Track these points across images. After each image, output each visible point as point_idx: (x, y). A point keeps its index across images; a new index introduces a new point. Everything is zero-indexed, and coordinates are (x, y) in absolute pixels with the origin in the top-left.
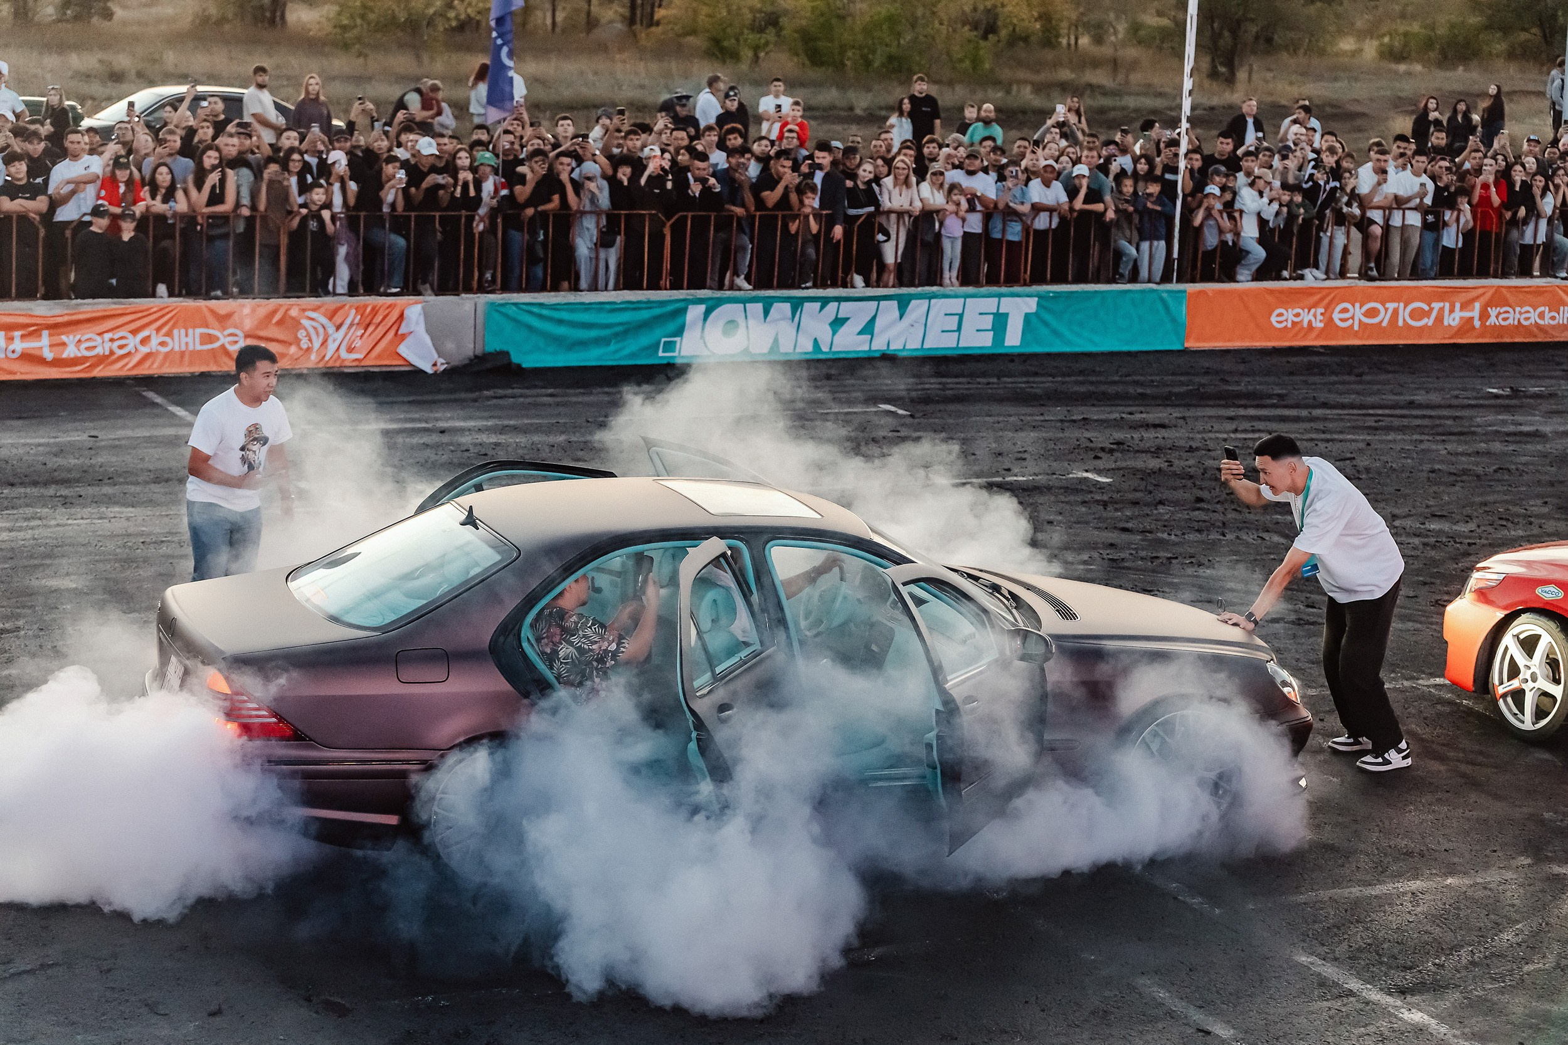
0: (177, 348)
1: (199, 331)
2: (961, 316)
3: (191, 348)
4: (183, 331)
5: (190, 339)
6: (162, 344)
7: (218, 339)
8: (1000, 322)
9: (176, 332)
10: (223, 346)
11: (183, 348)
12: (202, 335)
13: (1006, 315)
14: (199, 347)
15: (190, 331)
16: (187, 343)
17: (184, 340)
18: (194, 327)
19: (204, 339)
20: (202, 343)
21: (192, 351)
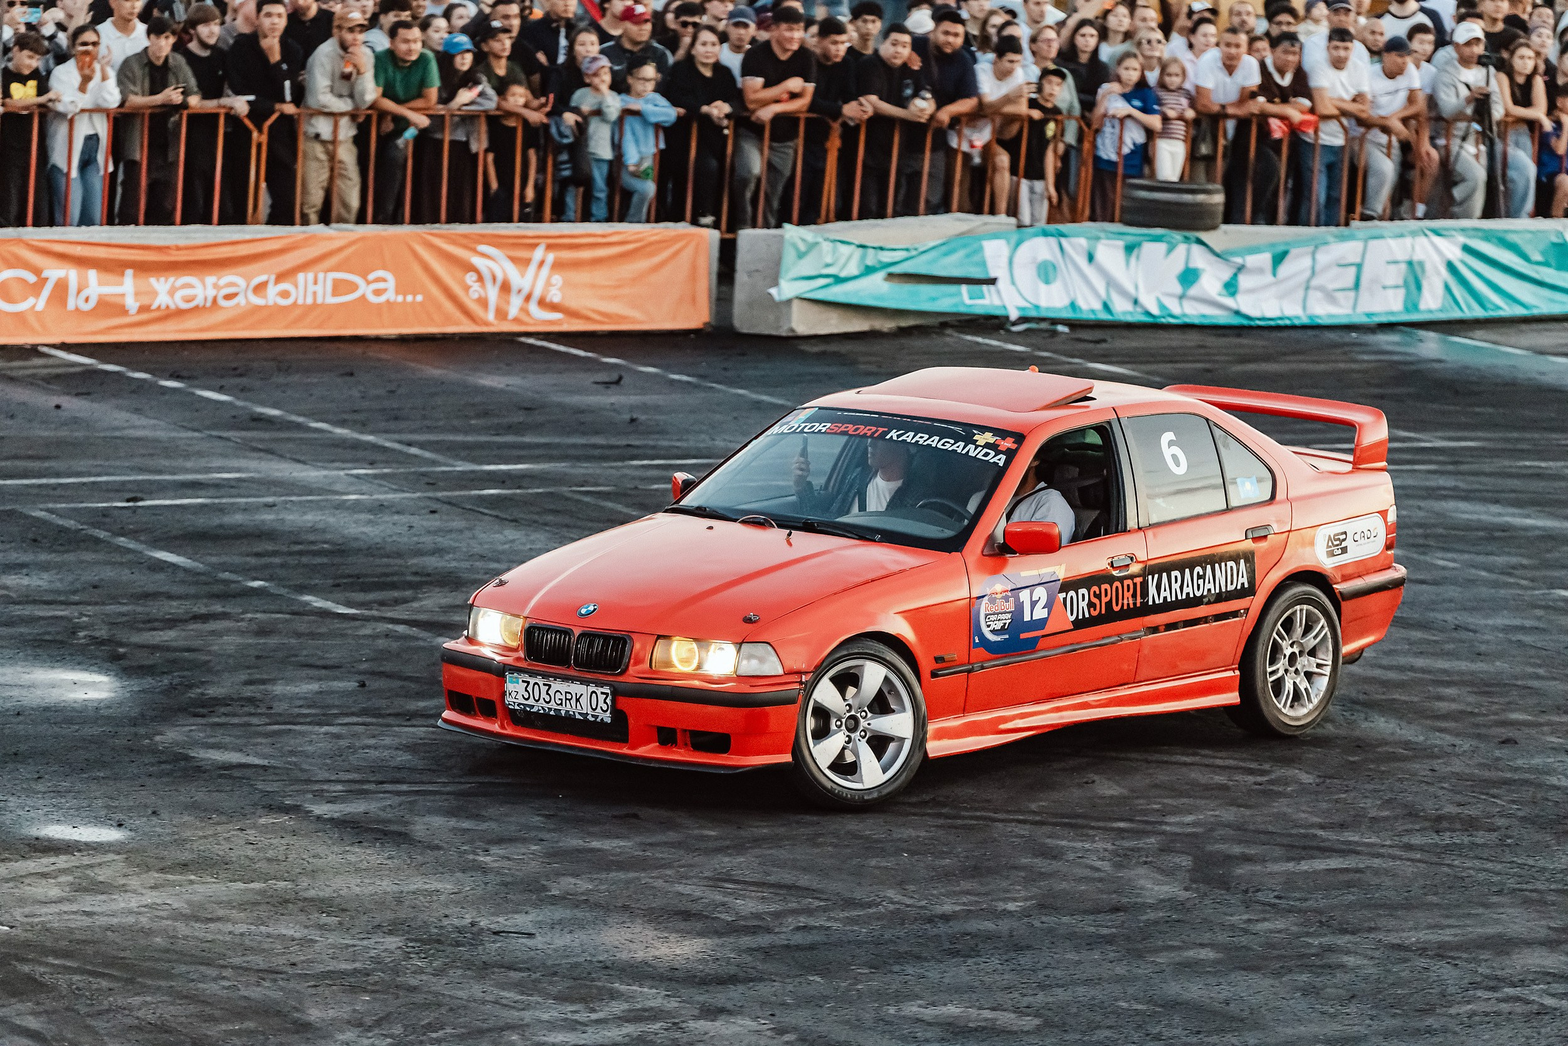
0: (300, 301)
1: (331, 276)
2: (1359, 266)
3: (320, 300)
4: (310, 276)
5: (319, 288)
6: (286, 295)
7: (353, 287)
8: (1414, 276)
9: (301, 276)
10: (363, 297)
11: (310, 300)
12: (335, 281)
13: (1421, 264)
14: (331, 300)
15: (321, 276)
16: (315, 293)
17: (311, 288)
18: (326, 271)
19: (339, 288)
20: (336, 292)
21: (322, 305)
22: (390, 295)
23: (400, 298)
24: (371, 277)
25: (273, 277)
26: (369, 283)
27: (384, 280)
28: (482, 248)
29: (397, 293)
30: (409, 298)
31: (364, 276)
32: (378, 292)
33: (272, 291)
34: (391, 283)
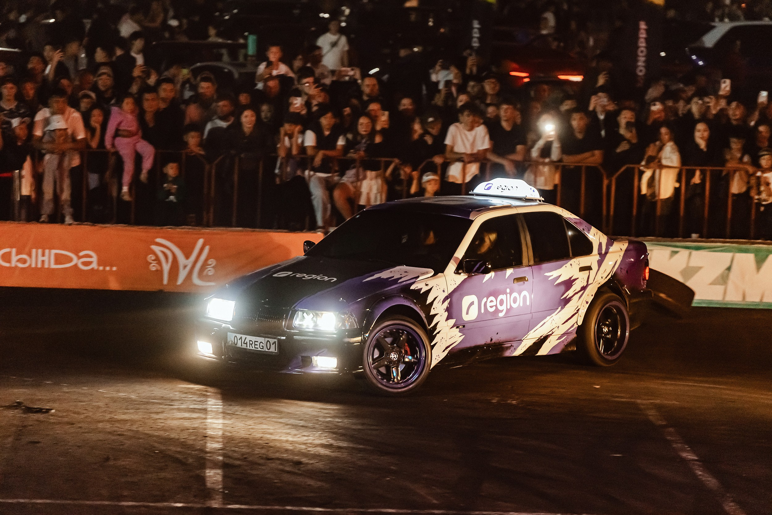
0: (35, 266)
1: (54, 252)
3: (46, 266)
4: (40, 251)
5: (46, 258)
6: (24, 261)
7: (70, 260)
9: (34, 251)
10: (76, 266)
11: (39, 266)
12: (56, 255)
14: (53, 266)
15: (47, 251)
16: (43, 262)
17: (40, 258)
18: (50, 249)
19: (59, 259)
20: (57, 263)
21: (48, 269)
22: (94, 265)
23: (101, 268)
24: (82, 254)
25: (14, 251)
26: (79, 258)
27: (90, 256)
28: (158, 240)
29: (99, 264)
30: (108, 268)
31: (76, 253)
32: (86, 264)
33: (14, 258)
34: (94, 259)
